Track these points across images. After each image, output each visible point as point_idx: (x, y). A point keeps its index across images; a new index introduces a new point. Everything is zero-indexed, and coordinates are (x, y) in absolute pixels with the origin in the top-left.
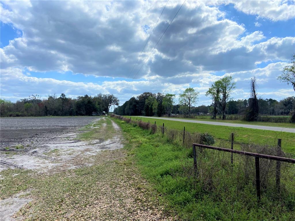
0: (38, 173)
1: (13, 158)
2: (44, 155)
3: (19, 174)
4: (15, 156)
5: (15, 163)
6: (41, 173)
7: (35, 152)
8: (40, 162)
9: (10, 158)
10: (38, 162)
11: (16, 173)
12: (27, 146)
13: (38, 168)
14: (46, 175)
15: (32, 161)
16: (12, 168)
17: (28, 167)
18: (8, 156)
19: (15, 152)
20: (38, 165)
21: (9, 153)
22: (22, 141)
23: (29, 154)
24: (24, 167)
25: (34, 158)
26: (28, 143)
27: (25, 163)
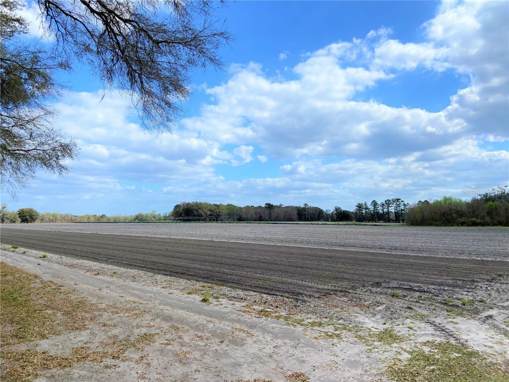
0: (488, 361)
1: (456, 323)
2: (504, 326)
3: (460, 355)
4: (459, 319)
5: (456, 333)
6: (491, 362)
7: (491, 317)
8: (495, 340)
9: (451, 322)
10: (493, 338)
11: (456, 352)
12: (480, 302)
13: (489, 351)
14: (499, 369)
15: (482, 335)
16: (453, 341)
17: (474, 345)
18: (449, 317)
19: (460, 310)
20: (490, 344)
21: (451, 311)
22: (473, 287)
23: (480, 319)
24: (470, 343)
25: (486, 329)
26: (481, 294)
27: (472, 335)
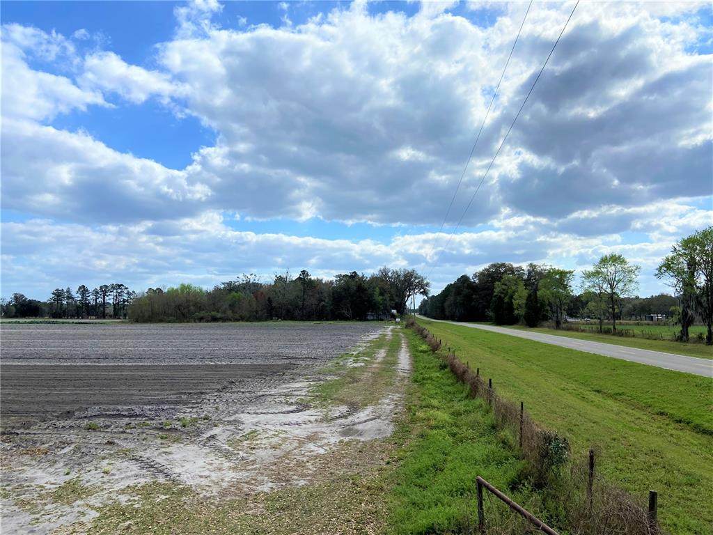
0: (201, 496)
1: (170, 453)
2: (227, 447)
3: (167, 497)
4: (174, 447)
5: (168, 467)
6: (205, 496)
7: (213, 437)
8: (215, 466)
9: (164, 452)
10: (211, 464)
11: (163, 494)
12: (204, 419)
13: (204, 482)
14: (212, 504)
15: (200, 462)
16: (161, 479)
17: (188, 478)
18: (162, 446)
19: (178, 434)
20: (207, 473)
21: (166, 438)
22: (199, 401)
23: (201, 441)
24: (183, 478)
25: (206, 454)
26: (207, 409)
27: (188, 466)
